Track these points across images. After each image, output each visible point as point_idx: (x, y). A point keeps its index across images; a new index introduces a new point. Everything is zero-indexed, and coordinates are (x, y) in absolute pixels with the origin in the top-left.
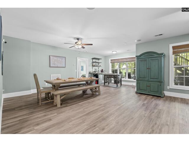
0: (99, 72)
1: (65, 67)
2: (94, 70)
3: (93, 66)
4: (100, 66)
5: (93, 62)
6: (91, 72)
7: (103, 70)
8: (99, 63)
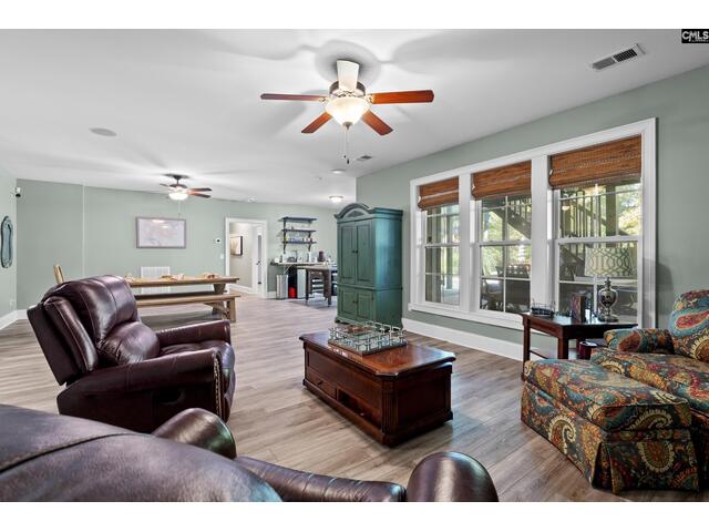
0: (310, 259)
1: (185, 248)
2: (289, 254)
3: (285, 243)
4: (311, 242)
5: (285, 231)
6: (277, 261)
7: (325, 255)
8: (310, 232)
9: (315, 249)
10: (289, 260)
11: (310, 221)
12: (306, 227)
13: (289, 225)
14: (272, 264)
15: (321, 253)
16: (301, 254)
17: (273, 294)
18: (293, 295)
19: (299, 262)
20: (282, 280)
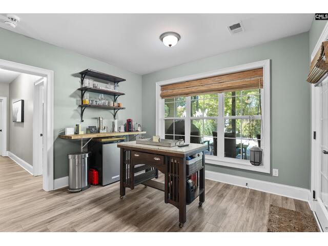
0: (116, 129)
2: (88, 122)
3: (83, 106)
4: (119, 108)
5: (83, 90)
6: (70, 132)
7: (134, 123)
8: (115, 95)
9: (122, 116)
10: (90, 130)
11: (115, 80)
12: (110, 88)
13: (89, 83)
14: (62, 136)
15: (129, 121)
16: (105, 123)
17: (63, 182)
18: (96, 181)
19: (103, 133)
20: (79, 163)
